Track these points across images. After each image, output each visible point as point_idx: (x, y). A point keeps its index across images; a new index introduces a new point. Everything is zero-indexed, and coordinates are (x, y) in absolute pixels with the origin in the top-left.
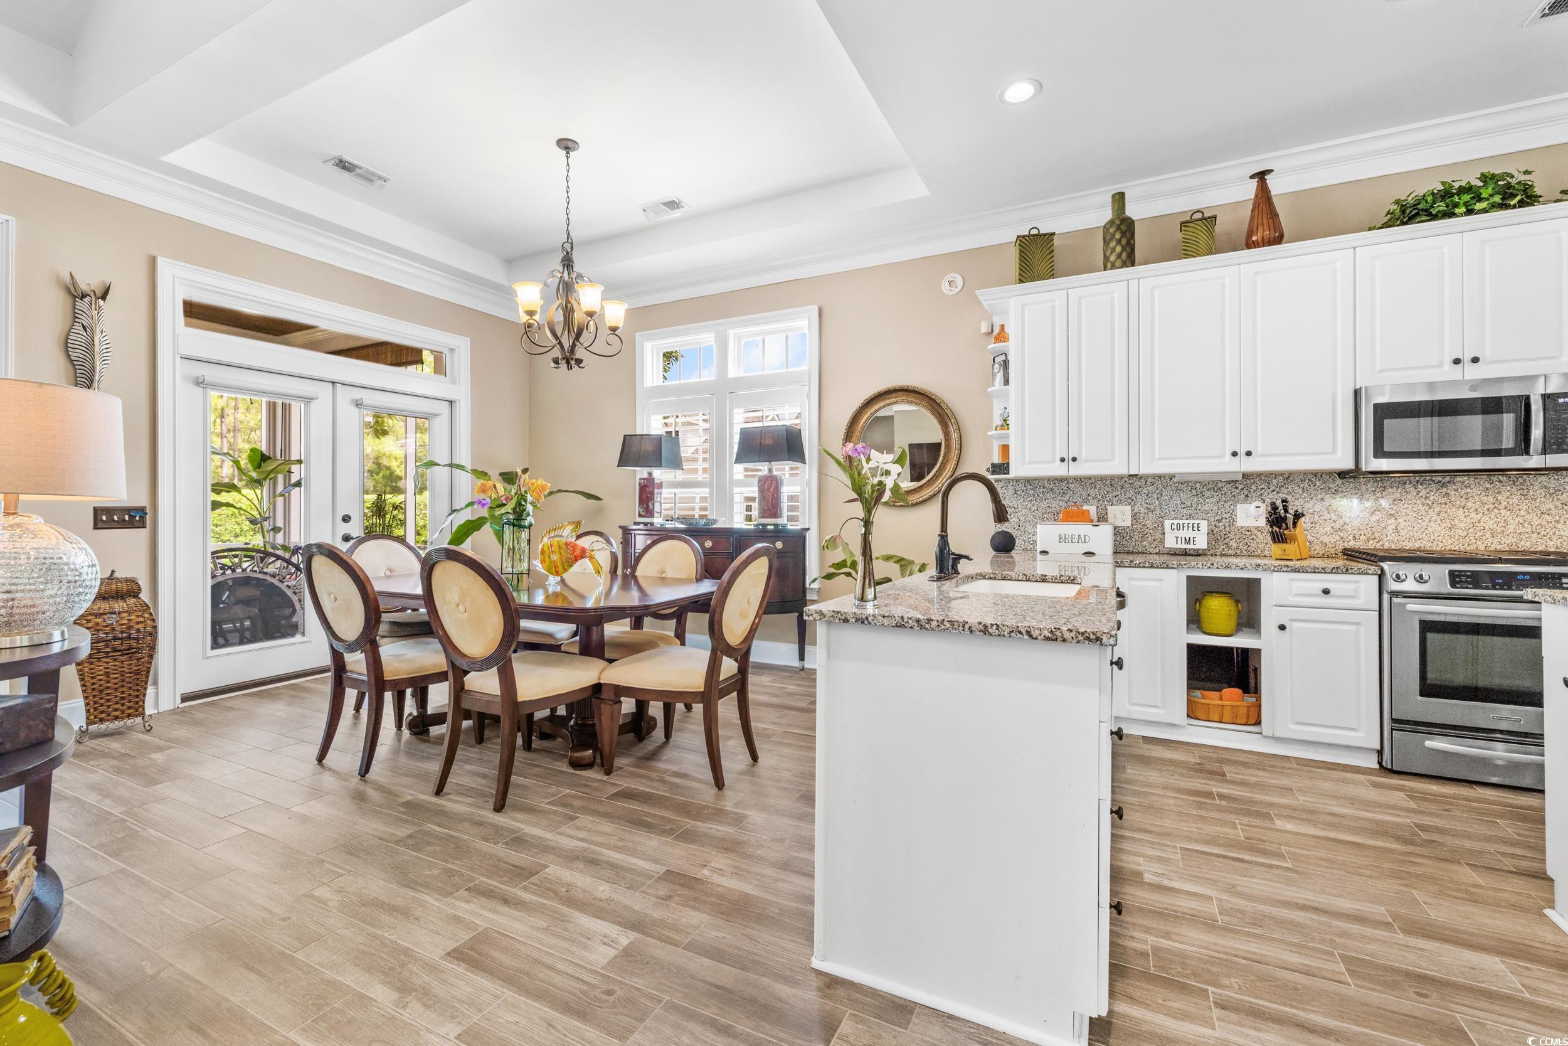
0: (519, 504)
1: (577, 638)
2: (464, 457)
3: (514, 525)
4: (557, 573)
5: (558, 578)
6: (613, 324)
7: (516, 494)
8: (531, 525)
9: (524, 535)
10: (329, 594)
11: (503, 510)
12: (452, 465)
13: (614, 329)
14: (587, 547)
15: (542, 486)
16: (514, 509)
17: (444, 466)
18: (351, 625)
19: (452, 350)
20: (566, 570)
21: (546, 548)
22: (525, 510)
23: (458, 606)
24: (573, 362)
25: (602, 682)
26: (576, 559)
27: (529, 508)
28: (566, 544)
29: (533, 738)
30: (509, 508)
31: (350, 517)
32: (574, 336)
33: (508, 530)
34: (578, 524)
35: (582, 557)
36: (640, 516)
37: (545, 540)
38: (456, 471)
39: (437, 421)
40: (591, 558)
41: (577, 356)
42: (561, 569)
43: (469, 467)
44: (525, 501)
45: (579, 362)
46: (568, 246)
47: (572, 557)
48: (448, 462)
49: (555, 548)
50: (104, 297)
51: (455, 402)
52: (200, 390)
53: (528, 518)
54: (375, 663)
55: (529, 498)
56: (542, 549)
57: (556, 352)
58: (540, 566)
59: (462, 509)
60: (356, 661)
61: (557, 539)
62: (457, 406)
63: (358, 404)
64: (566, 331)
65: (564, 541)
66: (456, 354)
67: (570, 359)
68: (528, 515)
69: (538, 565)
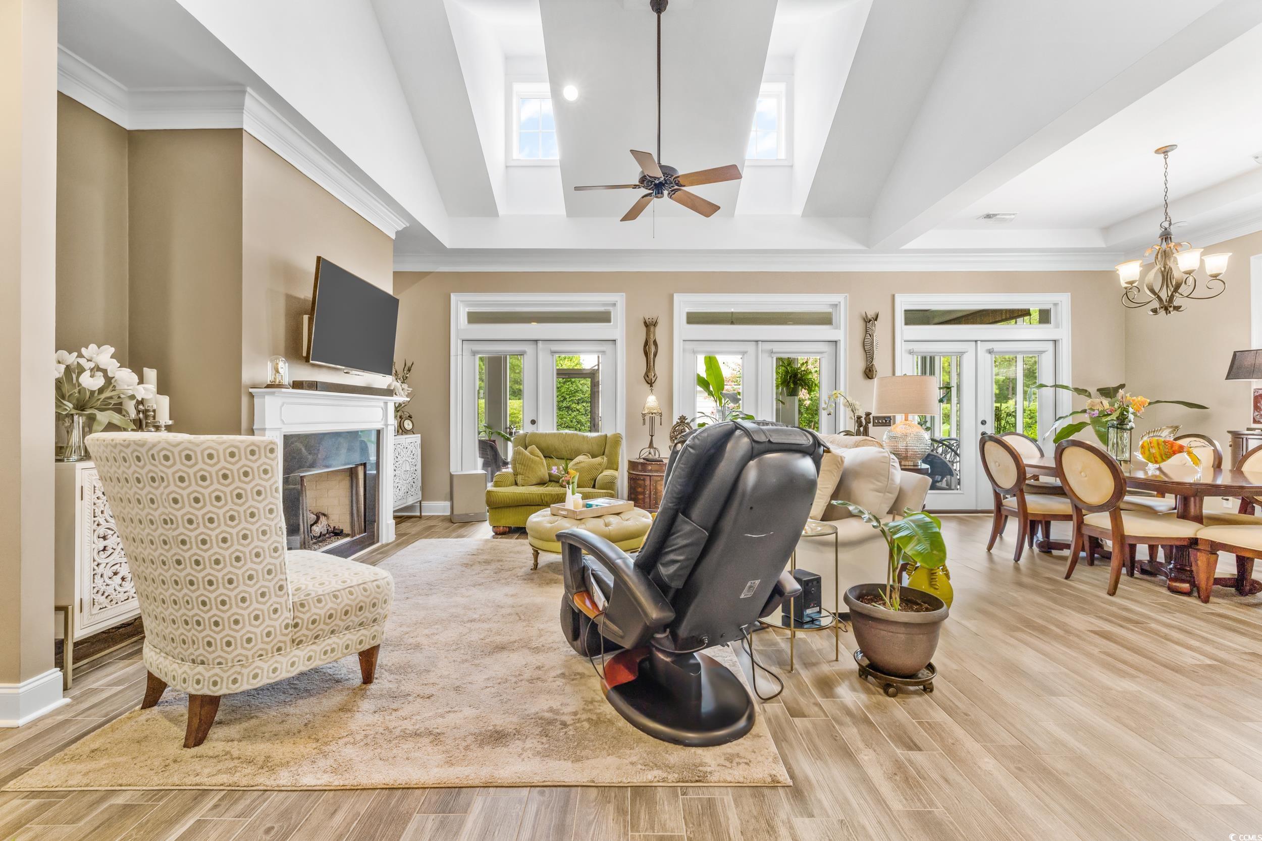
0: (1122, 414)
1: (1176, 511)
2: (1066, 379)
3: (1117, 428)
4: (1156, 462)
5: (1157, 466)
6: (1214, 272)
7: (1119, 408)
8: (1132, 428)
9: (1126, 435)
10: (996, 462)
11: (1109, 418)
12: (1056, 386)
13: (1215, 276)
14: (1185, 445)
15: (1142, 402)
16: (1117, 418)
17: (1051, 387)
18: (1008, 480)
19: (1056, 305)
20: (1164, 460)
21: (1146, 444)
22: (1127, 418)
23: (1081, 473)
24: (1171, 309)
25: (1198, 537)
26: (1174, 453)
27: (1131, 417)
28: (1165, 442)
29: (1135, 572)
30: (1114, 416)
31: (985, 422)
32: (1172, 289)
33: (1112, 433)
34: (1176, 428)
35: (1180, 452)
36: (1255, 421)
37: (1145, 438)
38: (1059, 390)
39: (1044, 356)
40: (1189, 453)
41: (1175, 303)
42: (1159, 459)
43: (1071, 386)
44: (1128, 412)
45: (1177, 308)
46: (1166, 224)
47: (1171, 451)
48: (1052, 384)
49: (1155, 444)
50: (876, 320)
51: (1058, 340)
52: (911, 356)
53: (1130, 424)
54: (1022, 503)
55: (1131, 410)
56: (1142, 445)
57: (1156, 304)
58: (1141, 456)
59: (1067, 416)
60: (1011, 502)
61: (1156, 438)
62: (1060, 345)
63: (990, 352)
64: (1165, 286)
65: (1163, 440)
66: (1059, 307)
67: (1168, 306)
68: (1130, 421)
69: (1139, 456)
